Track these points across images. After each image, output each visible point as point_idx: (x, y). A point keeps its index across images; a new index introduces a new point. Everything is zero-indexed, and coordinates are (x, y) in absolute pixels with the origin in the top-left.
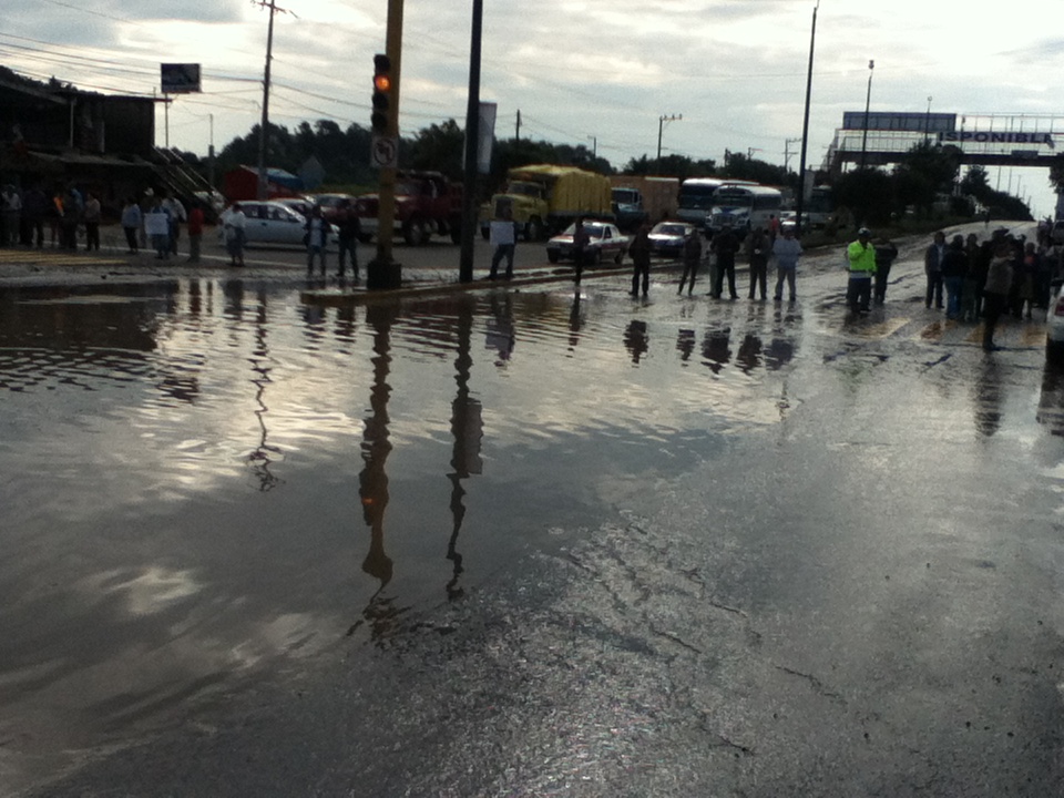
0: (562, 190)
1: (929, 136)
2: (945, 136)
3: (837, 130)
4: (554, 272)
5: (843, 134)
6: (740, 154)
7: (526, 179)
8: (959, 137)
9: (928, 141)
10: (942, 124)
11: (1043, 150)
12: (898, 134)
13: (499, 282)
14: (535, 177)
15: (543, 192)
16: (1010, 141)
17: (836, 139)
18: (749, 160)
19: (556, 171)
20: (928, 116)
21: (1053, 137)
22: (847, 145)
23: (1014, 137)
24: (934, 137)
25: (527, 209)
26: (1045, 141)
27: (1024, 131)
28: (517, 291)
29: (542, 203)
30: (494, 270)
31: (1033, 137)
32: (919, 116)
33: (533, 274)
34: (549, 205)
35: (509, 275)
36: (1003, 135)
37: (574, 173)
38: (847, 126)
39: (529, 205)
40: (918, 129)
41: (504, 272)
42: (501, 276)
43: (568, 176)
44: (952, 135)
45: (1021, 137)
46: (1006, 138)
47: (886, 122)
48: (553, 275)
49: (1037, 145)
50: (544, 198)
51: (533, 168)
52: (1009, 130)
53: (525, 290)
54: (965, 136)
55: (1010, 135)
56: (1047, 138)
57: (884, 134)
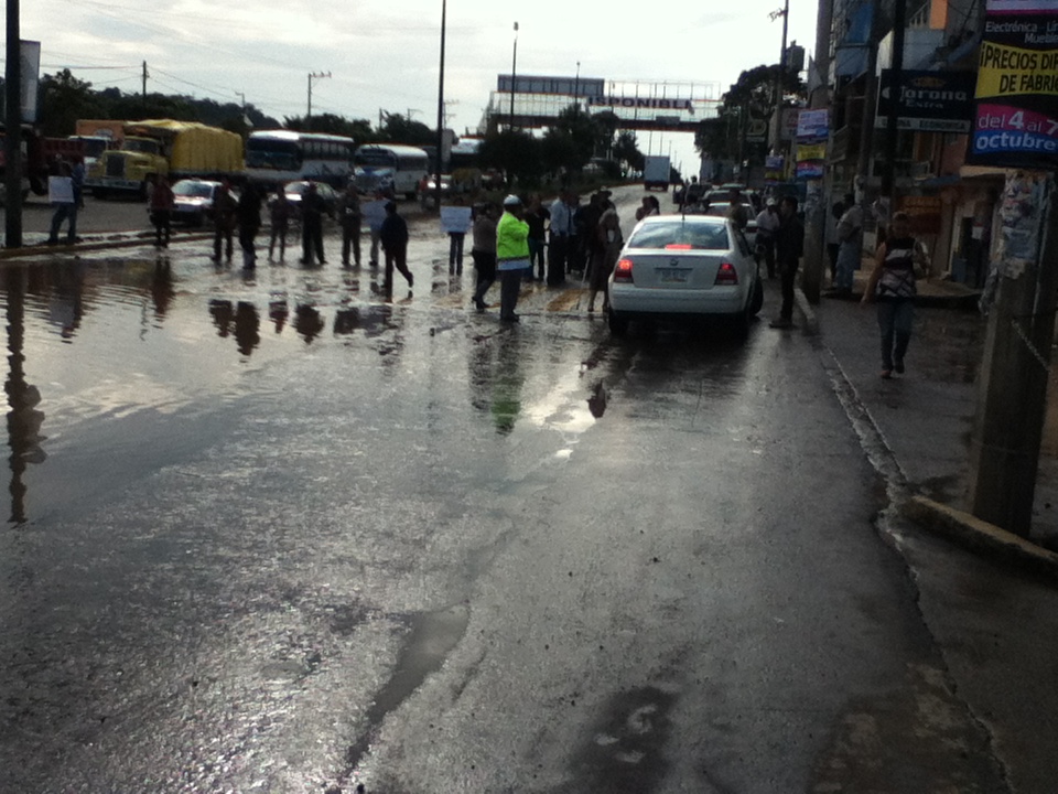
0: (183, 147)
1: (579, 100)
2: (594, 101)
3: (492, 93)
4: (139, 236)
5: (497, 96)
6: (398, 115)
7: (141, 135)
8: (607, 101)
9: (577, 106)
10: (591, 89)
11: (684, 116)
12: (551, 98)
13: (59, 247)
14: (151, 131)
15: (162, 148)
16: (654, 106)
17: (491, 102)
18: (409, 122)
19: (176, 126)
20: (577, 81)
21: (693, 103)
22: (502, 108)
23: (658, 103)
24: (583, 101)
25: (141, 167)
26: (686, 107)
27: (667, 97)
28: (77, 258)
29: (161, 161)
30: (54, 232)
31: (675, 104)
32: (569, 81)
33: (110, 238)
34: (169, 162)
35: (72, 238)
36: (648, 101)
37: (197, 129)
38: (501, 89)
39: (145, 163)
40: (570, 94)
41: (65, 235)
42: (63, 241)
43: (190, 131)
44: (600, 100)
45: (665, 103)
46: (651, 103)
47: (538, 86)
48: (137, 239)
49: (679, 111)
50: (162, 154)
51: (150, 123)
52: (653, 97)
53: (88, 256)
54: (613, 101)
55: (654, 101)
56: (687, 105)
57: (538, 97)
